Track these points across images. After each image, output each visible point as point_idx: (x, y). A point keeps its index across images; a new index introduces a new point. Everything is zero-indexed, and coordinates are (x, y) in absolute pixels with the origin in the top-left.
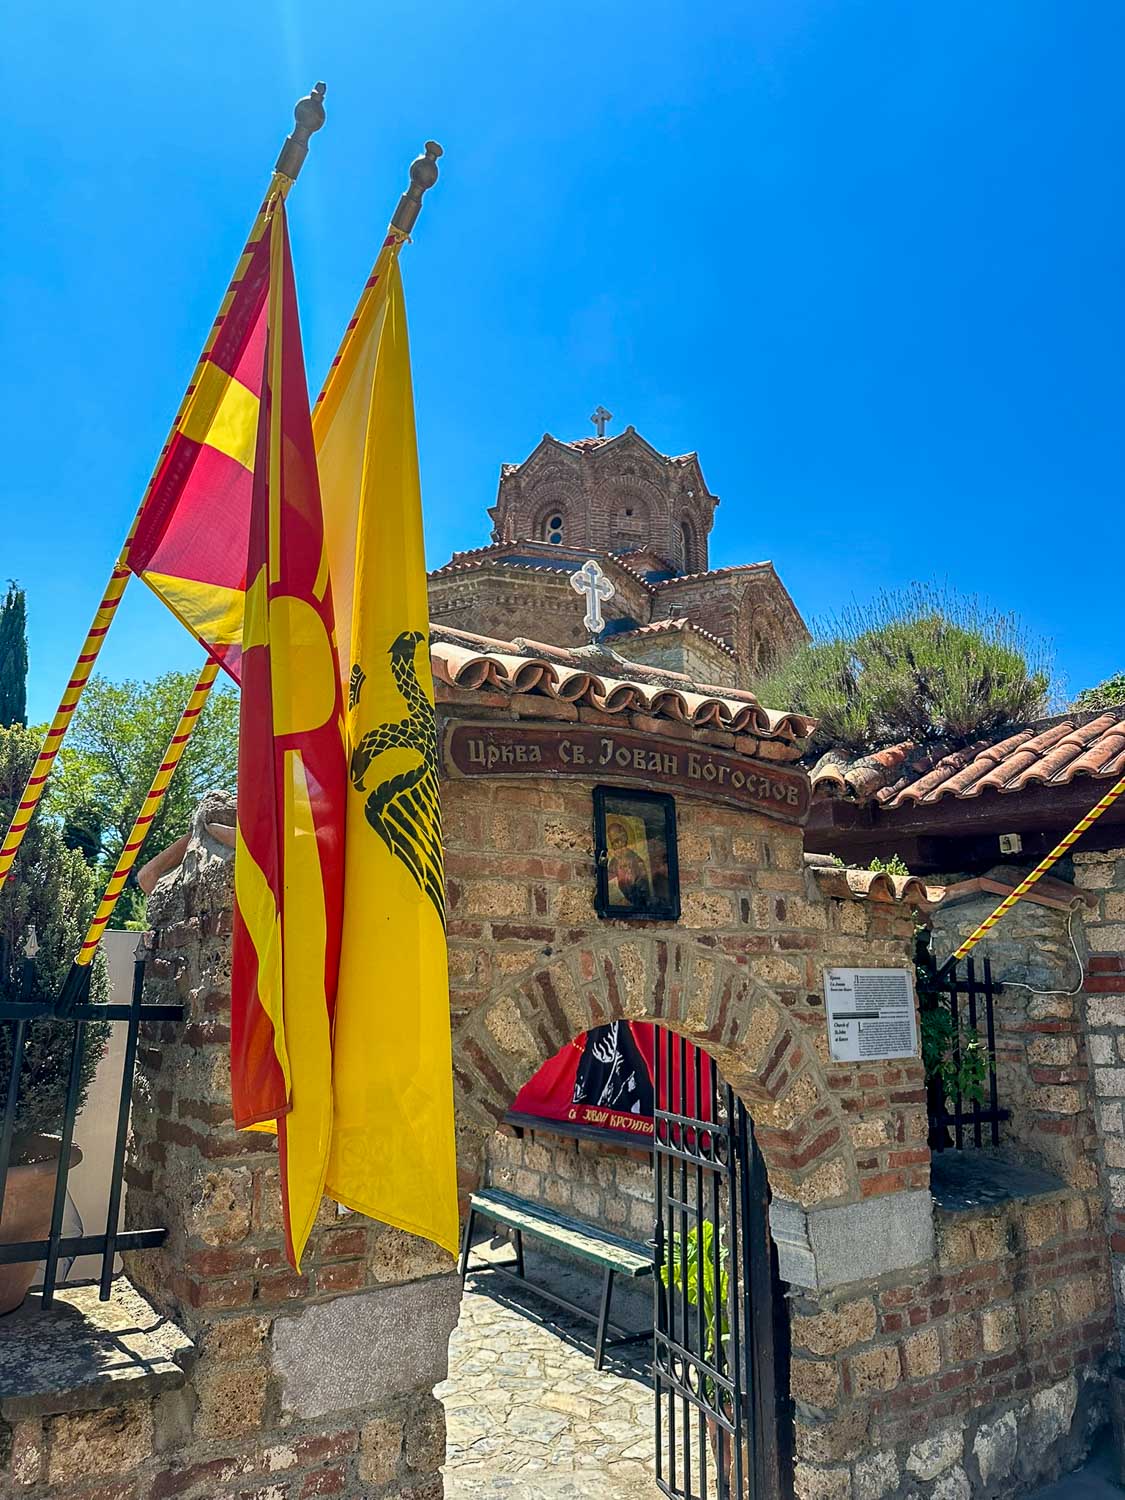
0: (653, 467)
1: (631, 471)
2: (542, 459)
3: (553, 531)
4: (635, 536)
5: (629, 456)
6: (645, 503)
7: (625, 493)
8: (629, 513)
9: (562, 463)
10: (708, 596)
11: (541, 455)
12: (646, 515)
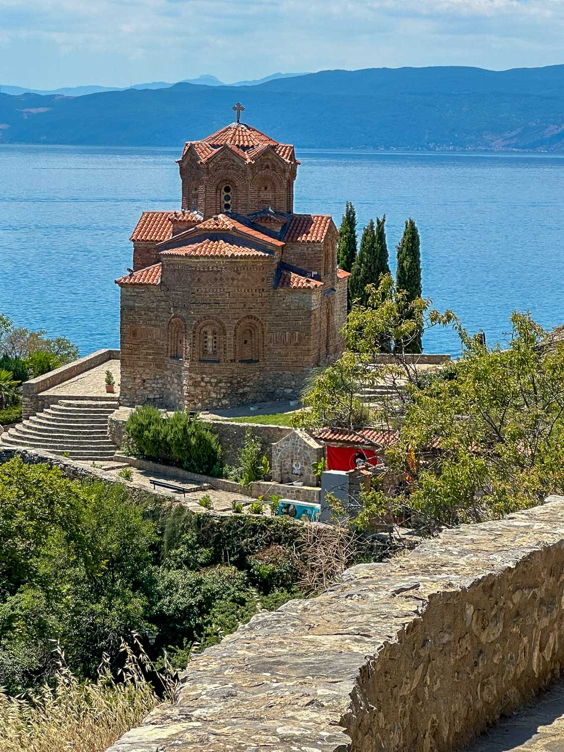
0: (278, 164)
1: (267, 167)
2: (222, 156)
3: (226, 194)
4: (268, 201)
5: (267, 158)
6: (273, 184)
7: (265, 179)
8: (266, 188)
9: (234, 161)
10: (310, 249)
11: (222, 154)
12: (274, 189)
